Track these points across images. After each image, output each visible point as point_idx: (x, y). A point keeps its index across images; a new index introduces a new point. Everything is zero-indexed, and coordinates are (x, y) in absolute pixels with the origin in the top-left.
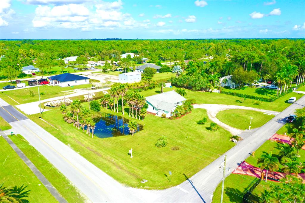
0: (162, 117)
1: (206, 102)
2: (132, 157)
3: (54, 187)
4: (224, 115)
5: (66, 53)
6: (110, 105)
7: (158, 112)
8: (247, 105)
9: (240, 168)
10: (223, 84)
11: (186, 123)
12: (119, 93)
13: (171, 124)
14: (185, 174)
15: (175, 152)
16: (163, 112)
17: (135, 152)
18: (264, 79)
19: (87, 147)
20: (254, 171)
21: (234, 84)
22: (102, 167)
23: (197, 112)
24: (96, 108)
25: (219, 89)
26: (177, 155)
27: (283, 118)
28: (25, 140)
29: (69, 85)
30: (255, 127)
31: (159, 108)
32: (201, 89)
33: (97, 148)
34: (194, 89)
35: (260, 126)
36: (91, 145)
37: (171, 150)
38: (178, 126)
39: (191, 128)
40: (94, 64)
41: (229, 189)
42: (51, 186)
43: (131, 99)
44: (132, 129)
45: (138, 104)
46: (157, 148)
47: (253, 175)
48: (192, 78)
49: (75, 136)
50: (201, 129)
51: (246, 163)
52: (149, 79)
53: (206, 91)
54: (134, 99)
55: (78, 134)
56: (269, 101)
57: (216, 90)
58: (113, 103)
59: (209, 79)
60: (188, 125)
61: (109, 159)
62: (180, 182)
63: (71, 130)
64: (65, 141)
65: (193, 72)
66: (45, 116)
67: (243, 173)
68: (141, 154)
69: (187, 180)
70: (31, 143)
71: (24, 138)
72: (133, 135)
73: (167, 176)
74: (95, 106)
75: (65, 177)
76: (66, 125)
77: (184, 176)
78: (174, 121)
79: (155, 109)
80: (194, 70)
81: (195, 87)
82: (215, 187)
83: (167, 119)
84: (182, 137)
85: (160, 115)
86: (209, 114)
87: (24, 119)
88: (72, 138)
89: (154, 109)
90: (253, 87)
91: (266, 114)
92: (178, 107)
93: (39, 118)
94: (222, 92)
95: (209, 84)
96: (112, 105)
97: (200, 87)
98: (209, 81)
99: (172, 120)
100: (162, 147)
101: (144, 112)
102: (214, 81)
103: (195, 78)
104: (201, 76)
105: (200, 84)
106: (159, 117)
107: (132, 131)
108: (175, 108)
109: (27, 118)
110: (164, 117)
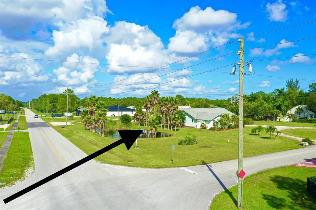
0: (201, 128)
2: (136, 148)
3: (6, 157)
10: (297, 114)
14: (205, 161)
15: (203, 149)
16: (204, 122)
19: (89, 141)
21: (312, 113)
28: (28, 134)
29: (114, 115)
31: (198, 119)
32: (266, 117)
33: (99, 142)
34: (256, 117)
36: (95, 140)
37: (197, 148)
43: (163, 103)
45: (170, 109)
46: (179, 146)
48: (253, 105)
49: (84, 135)
53: (272, 120)
54: (166, 104)
55: (90, 135)
59: (275, 105)
68: (152, 148)
69: (203, 164)
72: (153, 137)
74: (125, 120)
77: (201, 162)
78: (217, 132)
79: (194, 121)
81: (257, 114)
82: (252, 173)
83: (207, 130)
84: (221, 141)
85: (199, 126)
87: (45, 127)
88: (79, 136)
89: (192, 121)
92: (223, 116)
93: (63, 127)
94: (294, 121)
95: (275, 110)
96: (144, 118)
97: (264, 115)
98: (275, 107)
99: (213, 131)
100: (187, 144)
101: (176, 119)
102: (283, 106)
103: (256, 105)
104: (265, 102)
105: (264, 110)
106: (197, 129)
107: (152, 130)
108: (219, 118)
109: (49, 127)
110: (203, 127)
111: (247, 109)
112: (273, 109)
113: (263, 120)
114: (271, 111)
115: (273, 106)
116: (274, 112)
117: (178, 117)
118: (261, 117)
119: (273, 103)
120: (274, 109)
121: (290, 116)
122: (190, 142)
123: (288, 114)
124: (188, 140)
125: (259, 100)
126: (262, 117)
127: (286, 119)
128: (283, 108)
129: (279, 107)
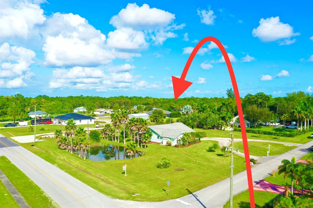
0: (167, 145)
1: (218, 136)
2: (126, 175)
3: (22, 197)
4: (238, 145)
5: (77, 104)
6: (111, 135)
7: (162, 141)
8: (264, 138)
9: (258, 185)
10: (236, 123)
11: (194, 150)
12: (121, 120)
13: (177, 151)
14: (189, 189)
15: (179, 173)
16: (169, 140)
17: (131, 171)
18: (282, 119)
19: (76, 167)
20: (276, 189)
21: (249, 122)
22: (88, 182)
23: (207, 143)
24: (95, 137)
25: (232, 127)
26: (180, 175)
27: (307, 148)
28: (8, 160)
30: (275, 155)
31: (164, 136)
32: (213, 126)
33: (87, 168)
34: (205, 127)
35: (280, 154)
36: (81, 165)
37: (174, 171)
38: (184, 153)
39: (199, 155)
40: (103, 112)
41: (244, 203)
42: (20, 196)
43: (133, 124)
44: (130, 150)
45: (140, 129)
46: (157, 169)
47: (275, 191)
48: (203, 115)
49: (65, 158)
50: (211, 155)
51: (265, 182)
52: (156, 116)
53: (218, 129)
54: (136, 125)
55: (70, 157)
56: (289, 136)
57: (229, 128)
58: (114, 133)
59: (220, 116)
60: (196, 153)
61: (98, 176)
62: (181, 195)
63: (63, 154)
64: (53, 162)
65: (204, 110)
66: (39, 145)
67: (262, 189)
68: (138, 173)
69: (190, 194)
70: (13, 162)
71: (7, 159)
72: (131, 159)
73: (165, 191)
74: (94, 136)
75: (40, 189)
76: (59, 150)
77: (187, 191)
78: (180, 149)
80: (204, 107)
81: (206, 125)
82: (226, 201)
83: (172, 147)
84: (188, 161)
85: (165, 143)
86: (221, 144)
87: (14, 146)
88: (62, 160)
89: (158, 138)
90: (271, 127)
91: (287, 145)
92: (185, 135)
93: (32, 146)
94: (235, 130)
95: (221, 121)
96: (113, 134)
97: (212, 124)
98: (221, 118)
99: (178, 148)
100: (164, 168)
101: (146, 138)
102: (227, 118)
103: (205, 116)
104: (212, 114)
105: (212, 121)
106: (164, 146)
107: (130, 153)
108: (181, 136)
109: (18, 146)
110: (169, 145)
112: (219, 120)
113: (211, 129)
114: (218, 121)
117: (148, 136)
119: (219, 115)
122: (166, 165)
123: (231, 124)
124: (165, 164)
126: (211, 126)
127: (229, 129)
129: (223, 118)
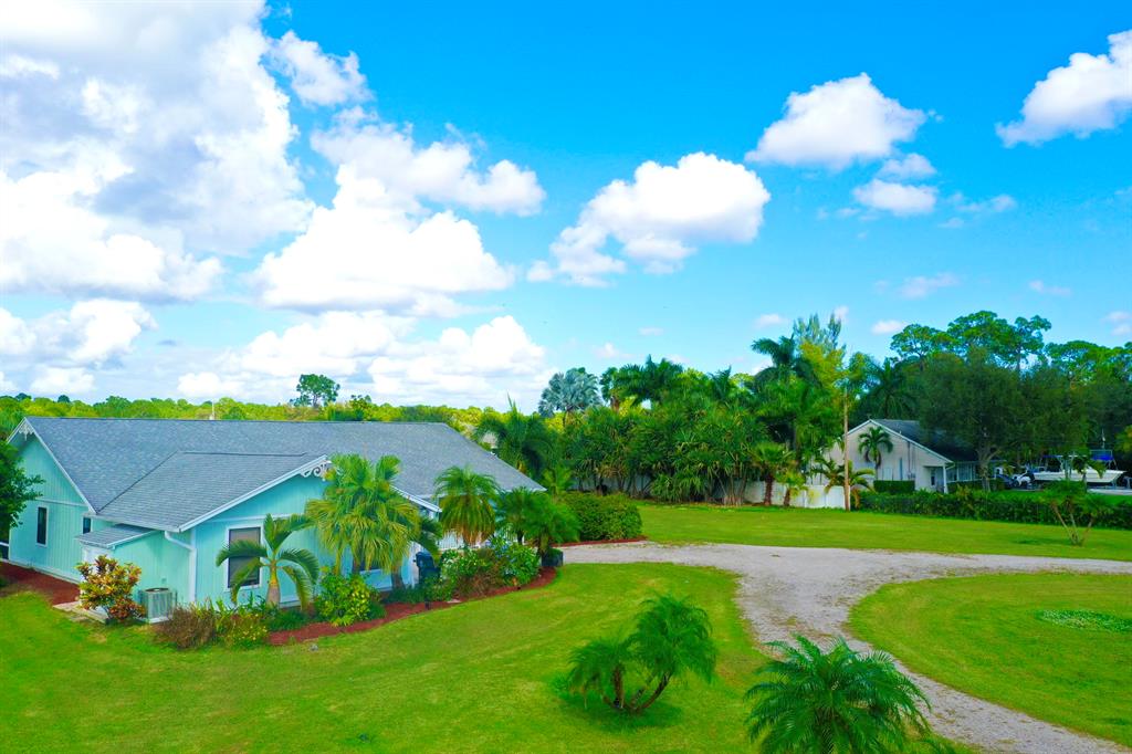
1: (738, 539)
21: (939, 462)
32: (715, 482)
34: (663, 485)
53: (747, 502)
57: (822, 488)
59: (761, 413)
95: (765, 446)
97: (705, 469)
98: (763, 428)
102: (802, 423)
111: (620, 440)
113: (700, 499)
114: (744, 448)
115: (752, 420)
116: (760, 454)
118: (693, 487)
120: (759, 440)
121: (841, 478)
123: (830, 465)
125: (681, 392)
127: (818, 496)
128: (802, 430)
129: (779, 427)
